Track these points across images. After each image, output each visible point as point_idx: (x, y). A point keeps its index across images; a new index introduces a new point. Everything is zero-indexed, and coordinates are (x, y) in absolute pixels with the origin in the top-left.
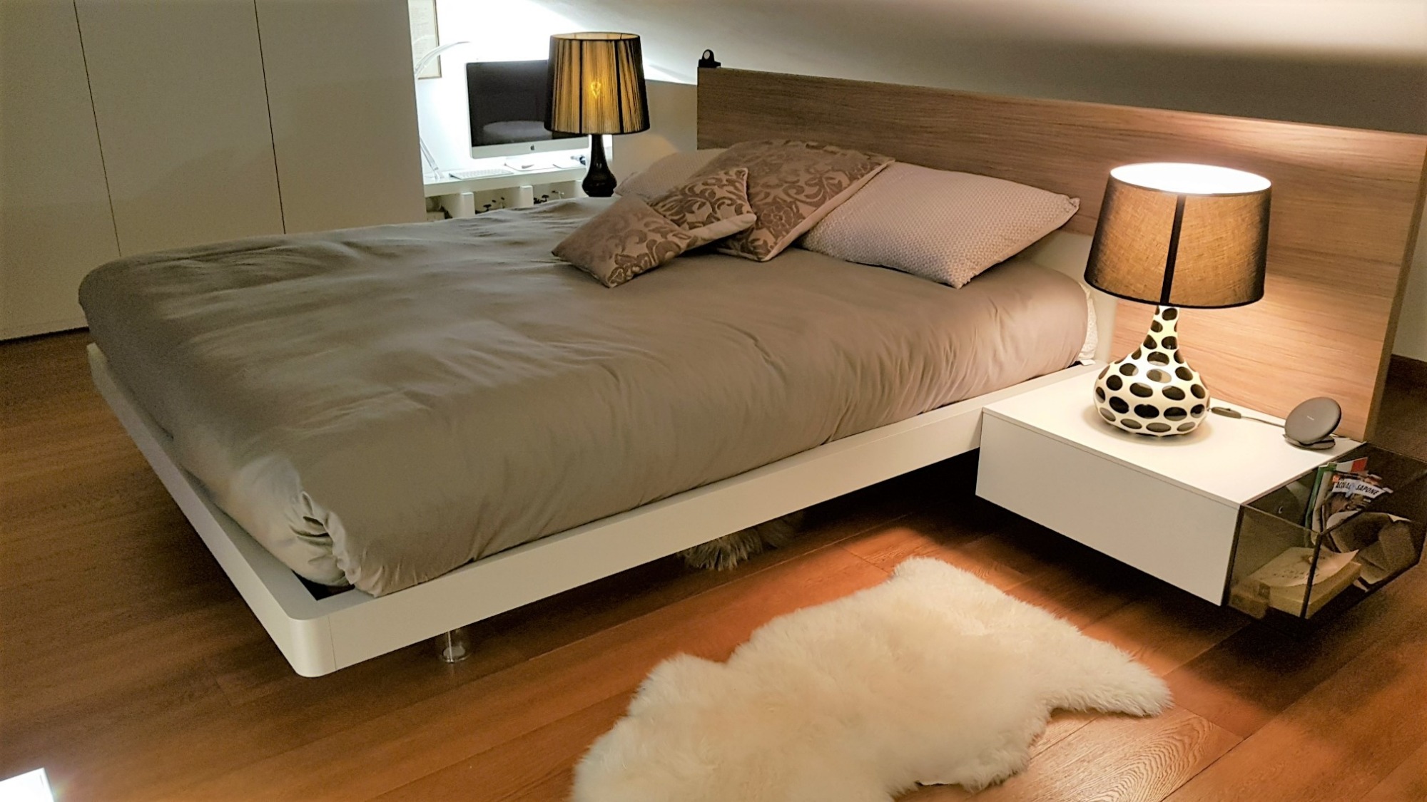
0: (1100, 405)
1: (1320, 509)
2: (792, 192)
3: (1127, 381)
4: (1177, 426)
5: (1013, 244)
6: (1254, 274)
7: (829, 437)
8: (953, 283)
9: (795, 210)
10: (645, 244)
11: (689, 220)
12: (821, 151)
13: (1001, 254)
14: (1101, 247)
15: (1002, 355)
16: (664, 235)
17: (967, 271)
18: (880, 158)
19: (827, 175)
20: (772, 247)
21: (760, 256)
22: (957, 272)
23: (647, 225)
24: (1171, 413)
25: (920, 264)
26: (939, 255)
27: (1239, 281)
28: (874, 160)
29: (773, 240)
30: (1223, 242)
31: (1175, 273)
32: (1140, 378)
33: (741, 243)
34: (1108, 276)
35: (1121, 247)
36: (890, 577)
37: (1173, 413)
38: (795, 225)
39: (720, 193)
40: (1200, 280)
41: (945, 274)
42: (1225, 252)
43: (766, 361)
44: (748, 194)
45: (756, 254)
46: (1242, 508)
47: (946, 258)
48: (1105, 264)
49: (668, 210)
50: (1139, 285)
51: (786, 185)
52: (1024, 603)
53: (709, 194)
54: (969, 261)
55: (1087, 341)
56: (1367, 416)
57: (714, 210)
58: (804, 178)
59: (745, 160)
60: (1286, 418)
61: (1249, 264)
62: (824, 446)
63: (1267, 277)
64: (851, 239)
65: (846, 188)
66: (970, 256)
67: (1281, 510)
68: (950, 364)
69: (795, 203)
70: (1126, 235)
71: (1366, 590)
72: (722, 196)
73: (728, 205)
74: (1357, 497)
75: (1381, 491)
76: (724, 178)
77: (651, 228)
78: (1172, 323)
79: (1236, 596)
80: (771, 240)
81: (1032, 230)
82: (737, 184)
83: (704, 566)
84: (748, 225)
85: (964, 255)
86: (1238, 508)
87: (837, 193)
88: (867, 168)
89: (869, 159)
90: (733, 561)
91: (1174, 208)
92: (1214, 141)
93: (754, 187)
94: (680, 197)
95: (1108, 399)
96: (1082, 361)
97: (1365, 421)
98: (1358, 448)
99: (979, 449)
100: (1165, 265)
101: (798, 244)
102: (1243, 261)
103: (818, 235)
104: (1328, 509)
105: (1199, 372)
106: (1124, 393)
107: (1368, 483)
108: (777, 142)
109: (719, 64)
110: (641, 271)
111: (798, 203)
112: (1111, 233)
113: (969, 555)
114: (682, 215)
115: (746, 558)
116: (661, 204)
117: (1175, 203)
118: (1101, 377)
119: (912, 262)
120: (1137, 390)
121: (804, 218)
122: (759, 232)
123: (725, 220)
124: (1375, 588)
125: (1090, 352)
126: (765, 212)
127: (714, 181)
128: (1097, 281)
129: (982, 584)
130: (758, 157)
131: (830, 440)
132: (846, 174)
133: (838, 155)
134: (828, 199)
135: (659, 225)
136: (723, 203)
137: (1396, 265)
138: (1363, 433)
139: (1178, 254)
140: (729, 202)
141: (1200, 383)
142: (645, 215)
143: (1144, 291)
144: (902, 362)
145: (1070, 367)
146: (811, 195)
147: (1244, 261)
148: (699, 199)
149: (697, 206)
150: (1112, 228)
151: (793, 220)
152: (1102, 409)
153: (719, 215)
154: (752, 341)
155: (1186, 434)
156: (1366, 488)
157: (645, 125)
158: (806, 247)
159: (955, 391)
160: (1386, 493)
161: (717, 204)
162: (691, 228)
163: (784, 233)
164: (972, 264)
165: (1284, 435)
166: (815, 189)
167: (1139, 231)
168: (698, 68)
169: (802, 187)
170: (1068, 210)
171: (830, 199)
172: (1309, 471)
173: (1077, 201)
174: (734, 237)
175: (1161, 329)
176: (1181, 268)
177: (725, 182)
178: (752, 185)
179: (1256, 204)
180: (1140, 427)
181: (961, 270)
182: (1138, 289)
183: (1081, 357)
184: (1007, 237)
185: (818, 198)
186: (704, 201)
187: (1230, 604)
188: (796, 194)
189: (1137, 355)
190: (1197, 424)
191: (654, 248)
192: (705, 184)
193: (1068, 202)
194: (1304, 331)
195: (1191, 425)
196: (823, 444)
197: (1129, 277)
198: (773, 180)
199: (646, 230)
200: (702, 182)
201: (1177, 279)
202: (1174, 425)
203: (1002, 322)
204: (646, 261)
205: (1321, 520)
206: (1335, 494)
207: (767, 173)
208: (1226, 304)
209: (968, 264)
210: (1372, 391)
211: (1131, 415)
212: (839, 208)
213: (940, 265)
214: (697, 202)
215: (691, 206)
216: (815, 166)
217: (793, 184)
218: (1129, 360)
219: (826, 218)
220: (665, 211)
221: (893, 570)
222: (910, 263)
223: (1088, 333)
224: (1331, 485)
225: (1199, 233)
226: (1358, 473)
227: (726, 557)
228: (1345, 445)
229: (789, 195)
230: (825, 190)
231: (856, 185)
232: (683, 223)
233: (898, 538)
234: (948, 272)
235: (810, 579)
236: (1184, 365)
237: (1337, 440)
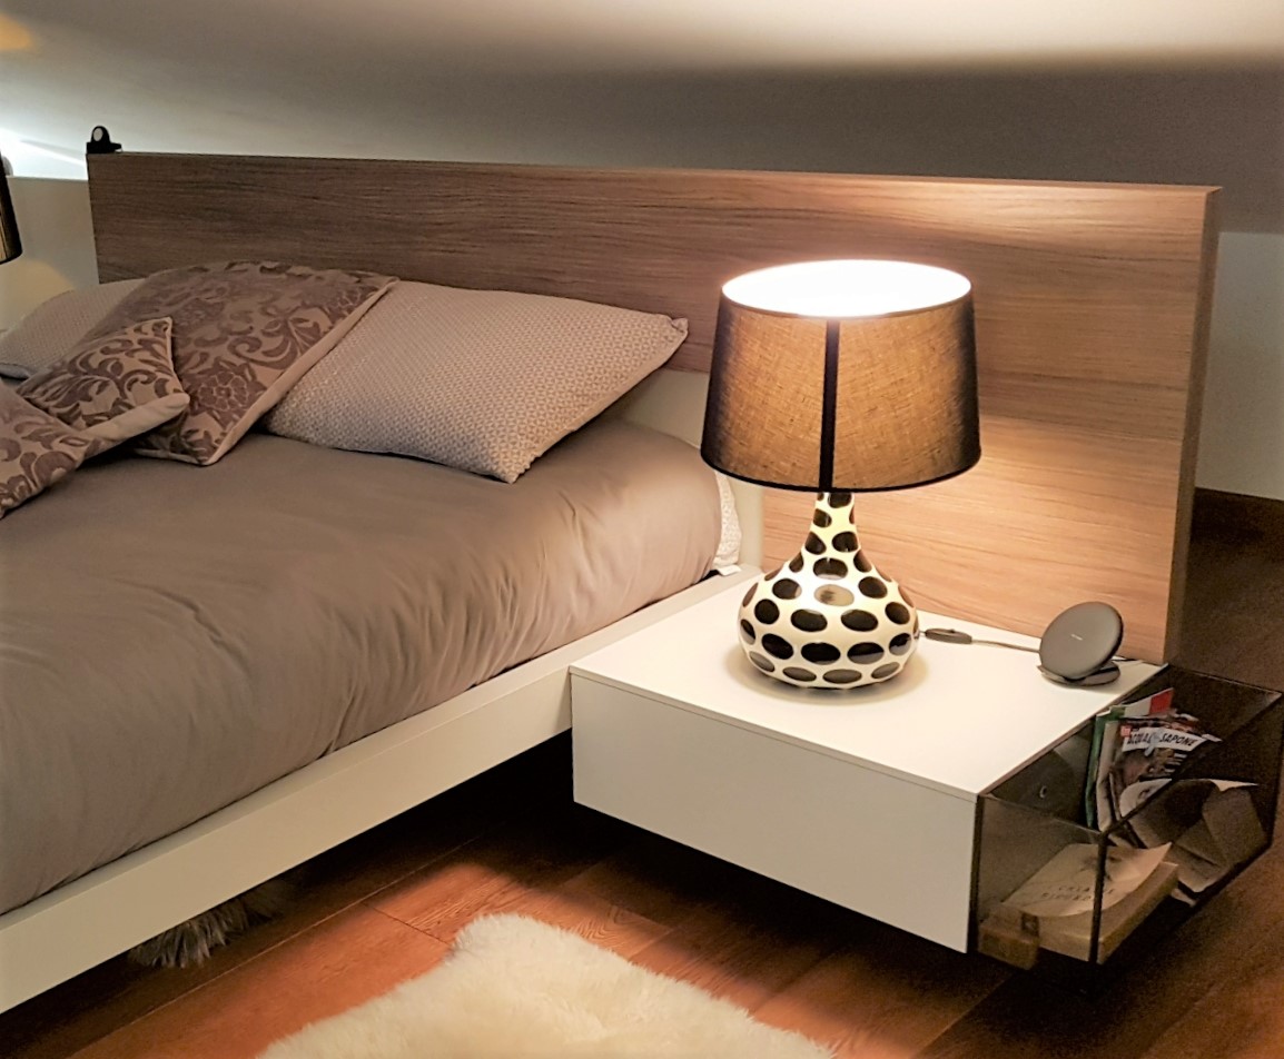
0: (748, 648)
1: (1107, 779)
2: (243, 348)
3: (786, 608)
4: (871, 672)
5: (590, 402)
6: (961, 428)
7: (331, 744)
8: (502, 476)
9: (249, 378)
10: (18, 460)
11: (85, 413)
12: (284, 276)
13: (574, 420)
14: (721, 408)
15: (590, 581)
16: (47, 443)
17: (522, 453)
18: (375, 279)
19: (295, 316)
20: (218, 441)
21: (201, 458)
22: (506, 457)
23: (18, 429)
24: (859, 652)
25: (449, 448)
26: (477, 432)
27: (939, 441)
28: (368, 282)
29: (220, 429)
30: (905, 386)
31: (837, 441)
32: (807, 601)
33: (170, 439)
34: (736, 450)
35: (750, 407)
36: (451, 952)
37: (862, 652)
38: (253, 400)
39: (129, 364)
40: (876, 448)
41: (489, 461)
42: (911, 401)
43: (215, 642)
44: (174, 359)
45: (195, 454)
46: (980, 799)
47: (487, 435)
48: (729, 434)
49: (53, 397)
50: (782, 463)
51: (231, 338)
52: (661, 977)
53: (113, 367)
54: (524, 437)
55: (723, 538)
56: (1163, 624)
57: (121, 391)
58: (260, 323)
59: (169, 300)
60: (1041, 635)
61: (950, 414)
62: (321, 760)
63: (983, 421)
64: (340, 414)
65: (325, 333)
66: (525, 429)
67: (1045, 791)
68: (509, 606)
69: (249, 367)
70: (756, 387)
71: (1191, 902)
72: (133, 369)
73: (144, 383)
74: (1162, 753)
75: (1200, 740)
76: (134, 337)
77: (26, 434)
78: (845, 511)
79: (987, 937)
80: (215, 430)
81: (619, 376)
82: (156, 347)
83: (159, 961)
84: (179, 411)
85: (515, 428)
86: (975, 800)
87: (313, 343)
88: (355, 298)
89: (359, 282)
90: (203, 949)
91: (823, 340)
92: (880, 217)
93: (183, 347)
94: (69, 376)
95: (759, 637)
96: (720, 570)
97: (1163, 634)
98: (1158, 675)
99: (570, 730)
100: (819, 429)
101: (262, 428)
102: (939, 411)
103: (290, 411)
104: (1119, 776)
105: (898, 581)
106: (783, 627)
107: (1178, 729)
108: (216, 267)
109: (119, 146)
110: (16, 504)
111: (252, 365)
112: (733, 384)
113: (572, 898)
114: (74, 405)
115: (223, 942)
116: (40, 389)
117: (824, 334)
118: (745, 603)
119: (436, 445)
120: (805, 621)
121: (265, 389)
122: (195, 418)
123: (140, 408)
124: (1204, 898)
125: (731, 554)
126: (203, 385)
127: (119, 345)
128: (719, 461)
129: (595, 950)
130: (188, 295)
131: (332, 749)
132: (324, 310)
133: (312, 279)
134: (299, 354)
135: (39, 427)
136: (136, 380)
137: (1180, 390)
138: (1162, 651)
139: (837, 411)
140: (145, 378)
141: (899, 600)
142: (14, 414)
143: (792, 473)
144: (431, 615)
145: (702, 580)
146: (270, 351)
147: (943, 412)
148: (97, 378)
149: (95, 387)
150: (733, 377)
151: (247, 395)
152: (751, 652)
153: (130, 400)
154: (191, 613)
155: (888, 679)
156: (1177, 739)
157: (15, 250)
158: (275, 430)
159: (523, 643)
160: (1208, 742)
161: (126, 382)
162: (89, 425)
163: (235, 416)
164: (529, 441)
165: (1039, 667)
166: (278, 340)
167: (775, 380)
168: (87, 155)
169: (256, 339)
170: (670, 338)
171: (302, 353)
172: (1085, 722)
173: (683, 323)
174: (158, 430)
175: (830, 521)
176: (844, 433)
177: (137, 346)
178: (180, 341)
179: (949, 321)
180: (813, 678)
181: (513, 454)
182: (783, 469)
183: (717, 563)
184: (579, 393)
185: (284, 355)
186: (106, 379)
187: (980, 949)
188: (249, 351)
189: (797, 565)
190: (902, 663)
191: (33, 466)
192: (105, 351)
193: (670, 327)
194: (1053, 501)
195: (895, 666)
196: (321, 757)
197: (768, 452)
198: (211, 331)
199: (18, 438)
200: (101, 347)
201: (841, 448)
202: (866, 670)
203: (584, 529)
204: (21, 488)
205: (1109, 797)
206: (1128, 753)
207: (202, 320)
208: (922, 480)
209: (523, 442)
210: (1167, 585)
211: (798, 661)
212: (318, 365)
213: (480, 448)
214: (95, 382)
215: (86, 389)
216: (275, 303)
217: (243, 336)
218: (785, 573)
219: (300, 383)
220: (47, 400)
221: (454, 939)
222: (434, 448)
223: (724, 526)
224: (1119, 740)
225: (866, 376)
226: (1159, 717)
227: (193, 944)
228: (1136, 673)
229: (239, 355)
230: (294, 338)
231: (341, 326)
232: (76, 417)
233: (462, 882)
234: (492, 459)
235: (326, 967)
236: (873, 573)
237: (1121, 666)
